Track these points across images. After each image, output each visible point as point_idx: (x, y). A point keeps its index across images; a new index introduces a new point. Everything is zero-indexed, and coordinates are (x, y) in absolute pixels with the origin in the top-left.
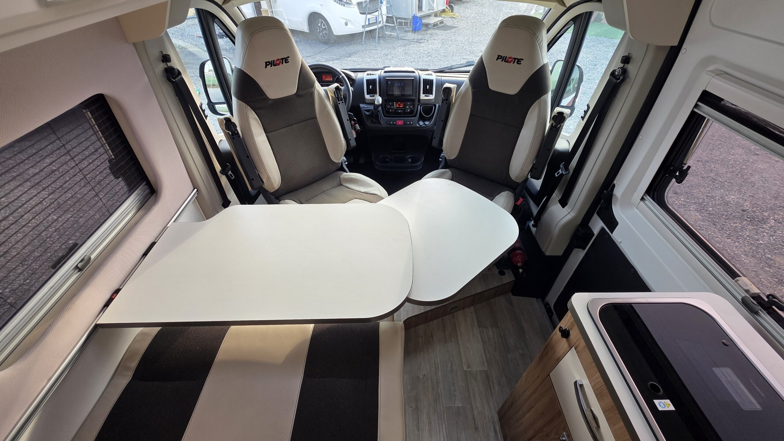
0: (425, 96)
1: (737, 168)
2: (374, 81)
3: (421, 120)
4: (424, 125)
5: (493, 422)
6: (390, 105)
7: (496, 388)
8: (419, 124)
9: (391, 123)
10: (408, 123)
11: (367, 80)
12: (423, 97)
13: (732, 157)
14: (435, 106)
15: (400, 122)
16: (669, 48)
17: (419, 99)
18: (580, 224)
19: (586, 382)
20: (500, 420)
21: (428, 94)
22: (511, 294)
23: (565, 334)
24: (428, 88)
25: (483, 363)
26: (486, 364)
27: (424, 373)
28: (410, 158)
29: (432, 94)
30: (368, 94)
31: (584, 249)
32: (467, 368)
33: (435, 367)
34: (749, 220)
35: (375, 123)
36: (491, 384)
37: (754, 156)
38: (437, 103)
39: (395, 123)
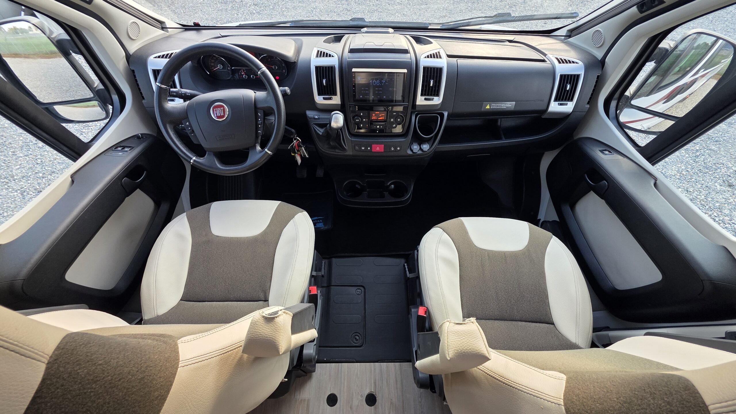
0: (426, 99)
2: (330, 69)
3: (415, 142)
4: (420, 152)
6: (360, 116)
8: (412, 151)
9: (363, 148)
10: (393, 149)
11: (317, 68)
12: (420, 101)
14: (442, 116)
15: (378, 148)
17: (414, 105)
21: (431, 95)
24: (431, 85)
28: (393, 184)
29: (438, 95)
30: (319, 94)
35: (334, 148)
38: (445, 110)
39: (369, 149)
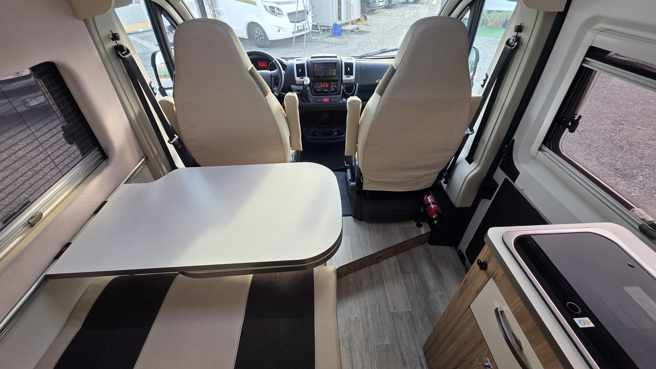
0: (347, 77)
1: (608, 135)
2: (303, 65)
3: (344, 97)
5: (419, 357)
6: (317, 85)
7: (420, 326)
8: (343, 101)
9: (319, 100)
10: (333, 100)
11: (297, 65)
12: (345, 78)
13: (603, 127)
14: (356, 85)
15: (326, 100)
16: (557, 13)
17: (342, 80)
18: (485, 177)
19: (506, 309)
20: (425, 355)
21: (349, 75)
22: (428, 243)
23: (483, 266)
24: (349, 70)
25: (408, 305)
26: (410, 306)
27: (355, 316)
28: (336, 131)
29: (352, 75)
30: (298, 77)
31: (490, 199)
32: (394, 310)
33: (365, 310)
35: (305, 101)
36: (415, 323)
37: (620, 125)
38: (357, 83)
39: (322, 100)
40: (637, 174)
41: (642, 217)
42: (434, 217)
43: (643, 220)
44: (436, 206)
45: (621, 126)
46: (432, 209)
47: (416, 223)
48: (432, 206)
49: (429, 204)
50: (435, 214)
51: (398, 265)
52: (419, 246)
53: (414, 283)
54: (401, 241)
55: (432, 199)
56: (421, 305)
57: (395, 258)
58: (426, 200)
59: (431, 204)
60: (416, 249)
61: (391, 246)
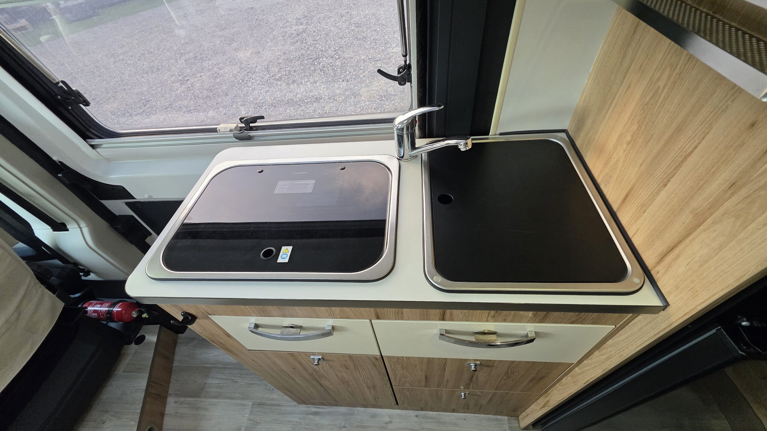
1: (190, 95)
7: (275, 396)
18: (109, 223)
19: (254, 320)
22: (180, 335)
23: (190, 318)
25: (243, 405)
26: (246, 402)
31: (151, 234)
34: (233, 116)
36: (269, 402)
37: (187, 82)
40: (237, 107)
41: (229, 130)
42: (135, 316)
43: (231, 130)
44: (120, 304)
45: (189, 82)
46: (121, 311)
47: (133, 343)
48: (116, 309)
49: (110, 313)
50: (132, 313)
51: (182, 399)
52: (176, 350)
53: (221, 382)
54: (143, 383)
55: (104, 305)
56: (252, 384)
57: (171, 400)
58: (98, 315)
59: (111, 309)
60: (177, 357)
61: (141, 406)
